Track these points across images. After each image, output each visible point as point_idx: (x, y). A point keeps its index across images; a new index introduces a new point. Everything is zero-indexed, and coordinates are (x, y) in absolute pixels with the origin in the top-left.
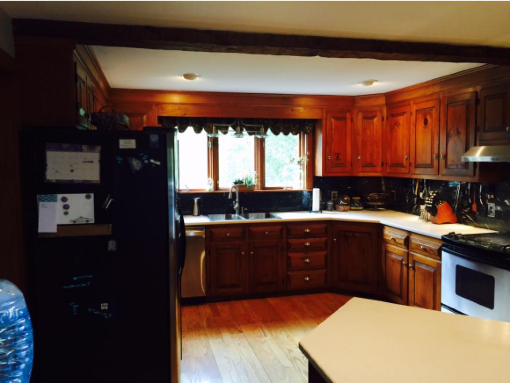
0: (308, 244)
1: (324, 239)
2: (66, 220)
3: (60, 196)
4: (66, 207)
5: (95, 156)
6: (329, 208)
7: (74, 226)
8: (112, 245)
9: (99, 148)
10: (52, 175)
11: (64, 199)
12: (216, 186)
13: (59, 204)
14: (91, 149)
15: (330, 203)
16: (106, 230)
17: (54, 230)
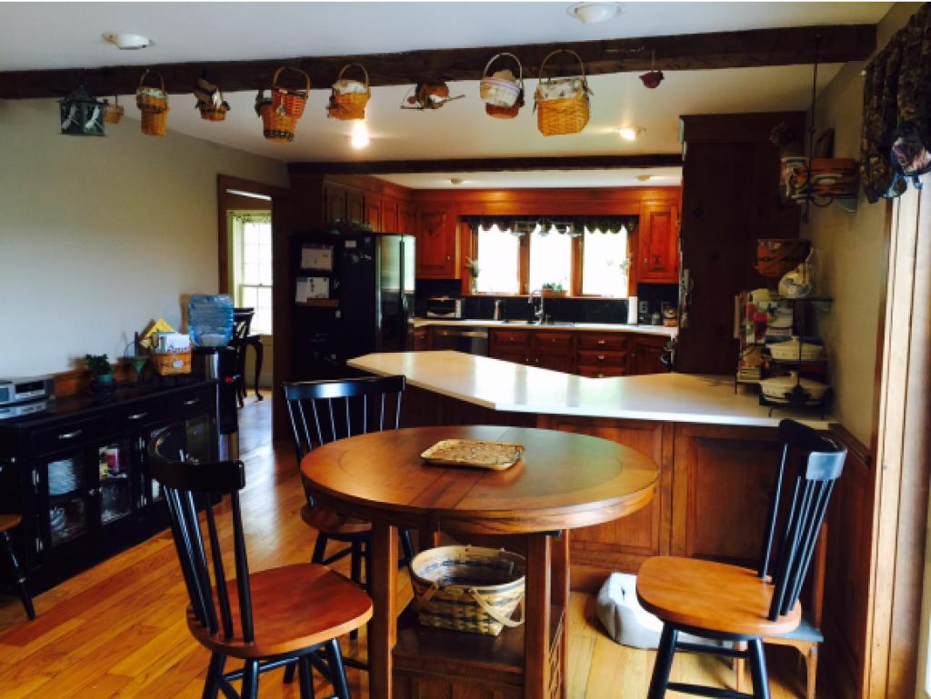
0: (602, 357)
1: (621, 354)
2: (312, 295)
3: (309, 279)
4: (312, 286)
5: (329, 252)
6: (653, 322)
7: (317, 299)
8: (338, 314)
9: (332, 247)
10: (304, 265)
11: (311, 281)
12: (524, 290)
13: (309, 284)
14: (327, 248)
15: (656, 316)
16: (335, 303)
17: (305, 301)
